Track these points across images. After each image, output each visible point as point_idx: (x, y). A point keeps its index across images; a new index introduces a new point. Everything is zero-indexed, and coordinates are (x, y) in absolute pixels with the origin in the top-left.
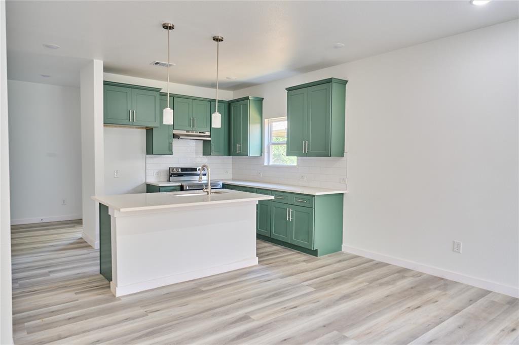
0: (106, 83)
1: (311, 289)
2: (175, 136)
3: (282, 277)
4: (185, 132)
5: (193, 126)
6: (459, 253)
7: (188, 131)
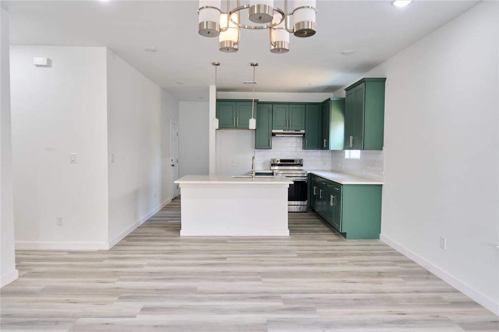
0: (218, 100)
1: (296, 255)
2: (274, 135)
3: (287, 246)
4: (282, 131)
5: (289, 126)
6: (443, 249)
7: (284, 130)
